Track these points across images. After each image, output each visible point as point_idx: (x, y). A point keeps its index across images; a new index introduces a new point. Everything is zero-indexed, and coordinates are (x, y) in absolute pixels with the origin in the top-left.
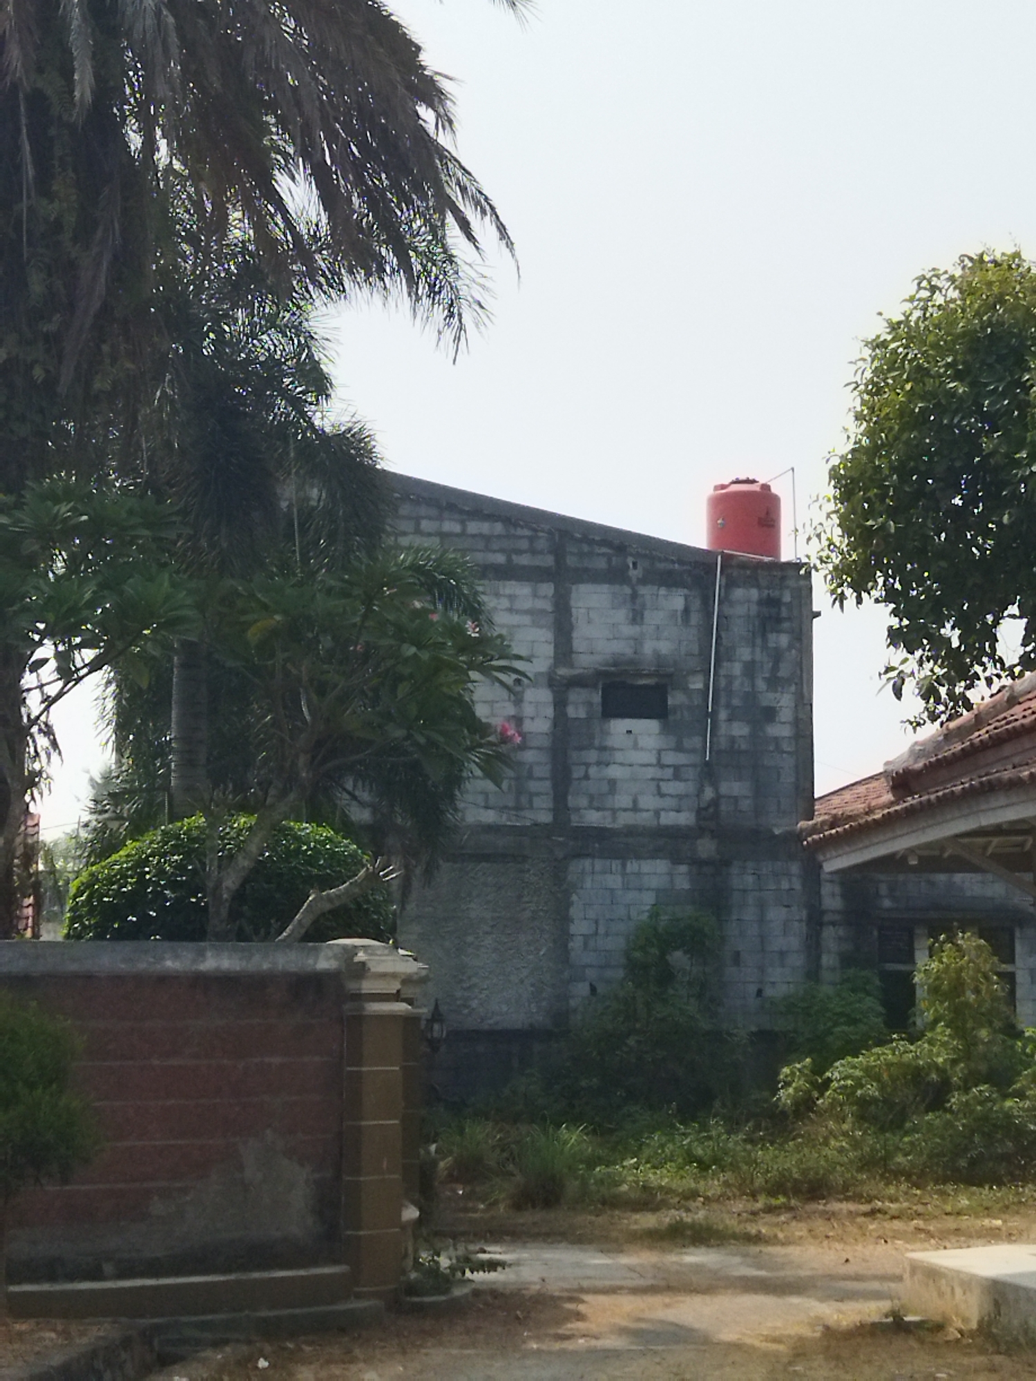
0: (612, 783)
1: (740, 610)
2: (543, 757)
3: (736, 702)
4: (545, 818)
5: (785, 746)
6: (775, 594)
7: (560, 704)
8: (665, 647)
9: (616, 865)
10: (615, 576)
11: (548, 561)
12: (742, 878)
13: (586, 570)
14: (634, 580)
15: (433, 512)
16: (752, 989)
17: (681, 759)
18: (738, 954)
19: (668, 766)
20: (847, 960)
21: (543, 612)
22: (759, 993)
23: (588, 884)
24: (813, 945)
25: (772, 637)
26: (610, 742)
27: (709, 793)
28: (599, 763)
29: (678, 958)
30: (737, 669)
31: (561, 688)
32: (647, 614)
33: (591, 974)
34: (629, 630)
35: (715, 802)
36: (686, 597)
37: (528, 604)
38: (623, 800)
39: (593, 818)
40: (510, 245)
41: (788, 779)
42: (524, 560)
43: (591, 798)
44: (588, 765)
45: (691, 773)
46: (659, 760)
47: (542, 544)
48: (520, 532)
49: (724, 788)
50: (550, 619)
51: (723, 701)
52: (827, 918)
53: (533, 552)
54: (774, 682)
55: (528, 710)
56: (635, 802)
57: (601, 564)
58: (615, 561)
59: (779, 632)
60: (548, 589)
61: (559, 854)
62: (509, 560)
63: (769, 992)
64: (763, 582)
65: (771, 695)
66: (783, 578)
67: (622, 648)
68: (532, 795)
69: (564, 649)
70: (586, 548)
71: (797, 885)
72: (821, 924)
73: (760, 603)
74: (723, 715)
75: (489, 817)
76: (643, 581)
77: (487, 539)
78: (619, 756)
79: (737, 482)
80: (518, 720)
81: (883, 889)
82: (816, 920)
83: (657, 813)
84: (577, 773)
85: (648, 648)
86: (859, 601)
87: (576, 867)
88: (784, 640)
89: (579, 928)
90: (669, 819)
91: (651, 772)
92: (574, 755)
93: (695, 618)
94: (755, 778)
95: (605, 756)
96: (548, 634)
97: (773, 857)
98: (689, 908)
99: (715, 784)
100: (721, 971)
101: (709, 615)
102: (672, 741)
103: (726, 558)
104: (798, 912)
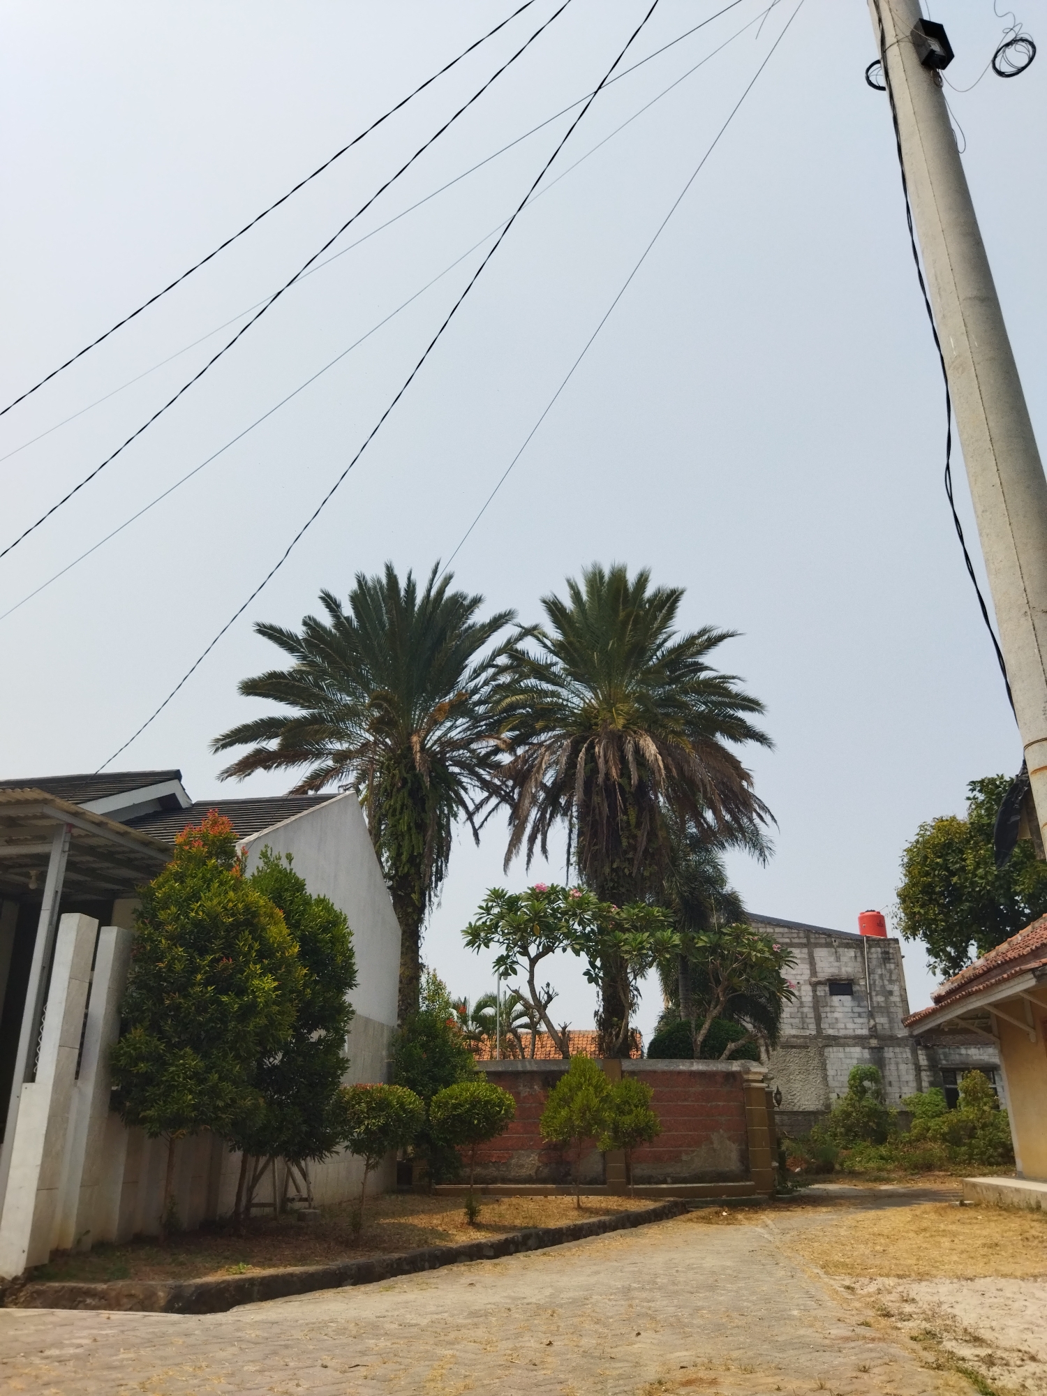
0: (836, 1019)
1: (874, 956)
2: (812, 1010)
3: (878, 989)
4: (814, 1033)
5: (898, 1005)
6: (887, 950)
7: (814, 991)
8: (849, 970)
9: (841, 1049)
10: (828, 945)
11: (804, 941)
12: (889, 1053)
13: (818, 943)
14: (836, 946)
15: (763, 925)
16: (897, 1095)
17: (860, 1010)
18: (890, 1082)
19: (856, 1013)
20: (932, 1084)
21: (804, 959)
22: (900, 1097)
23: (832, 1056)
24: (919, 1079)
25: (888, 965)
26: (833, 1004)
27: (872, 1023)
28: (831, 1012)
29: (867, 1083)
30: (877, 977)
31: (814, 985)
32: (841, 958)
33: (837, 1090)
34: (837, 964)
35: (875, 1026)
36: (855, 952)
37: (800, 956)
38: (841, 1025)
39: (831, 1032)
42: (796, 941)
43: (829, 1024)
44: (826, 1012)
45: (864, 1015)
46: (852, 1010)
47: (802, 935)
48: (794, 931)
49: (878, 1020)
50: (807, 961)
51: (873, 988)
52: (922, 1068)
53: (799, 938)
54: (891, 981)
55: (803, 993)
56: (845, 1026)
57: (823, 941)
58: (828, 940)
59: (890, 963)
60: (805, 950)
61: (821, 1045)
62: (793, 941)
63: (904, 1096)
64: (882, 946)
65: (890, 986)
66: (889, 944)
67: (834, 971)
68: (808, 1024)
69: (814, 972)
70: (817, 936)
71: (909, 1055)
72: (920, 1070)
73: (882, 953)
74: (874, 994)
75: (794, 1032)
76: (838, 947)
77: (783, 934)
78: (838, 1010)
79: (868, 911)
80: (800, 997)
82: (918, 1069)
83: (854, 1030)
84: (823, 1015)
85: (843, 970)
87: (827, 1050)
88: (892, 966)
89: (831, 1072)
90: (859, 1032)
91: (850, 1015)
92: (821, 1009)
93: (859, 959)
94: (889, 1017)
95: (833, 1009)
96: (808, 966)
97: (899, 1046)
98: (870, 1065)
99: (874, 1019)
100: (884, 1088)
101: (864, 958)
102: (855, 1004)
103: (867, 937)
104: (911, 1066)
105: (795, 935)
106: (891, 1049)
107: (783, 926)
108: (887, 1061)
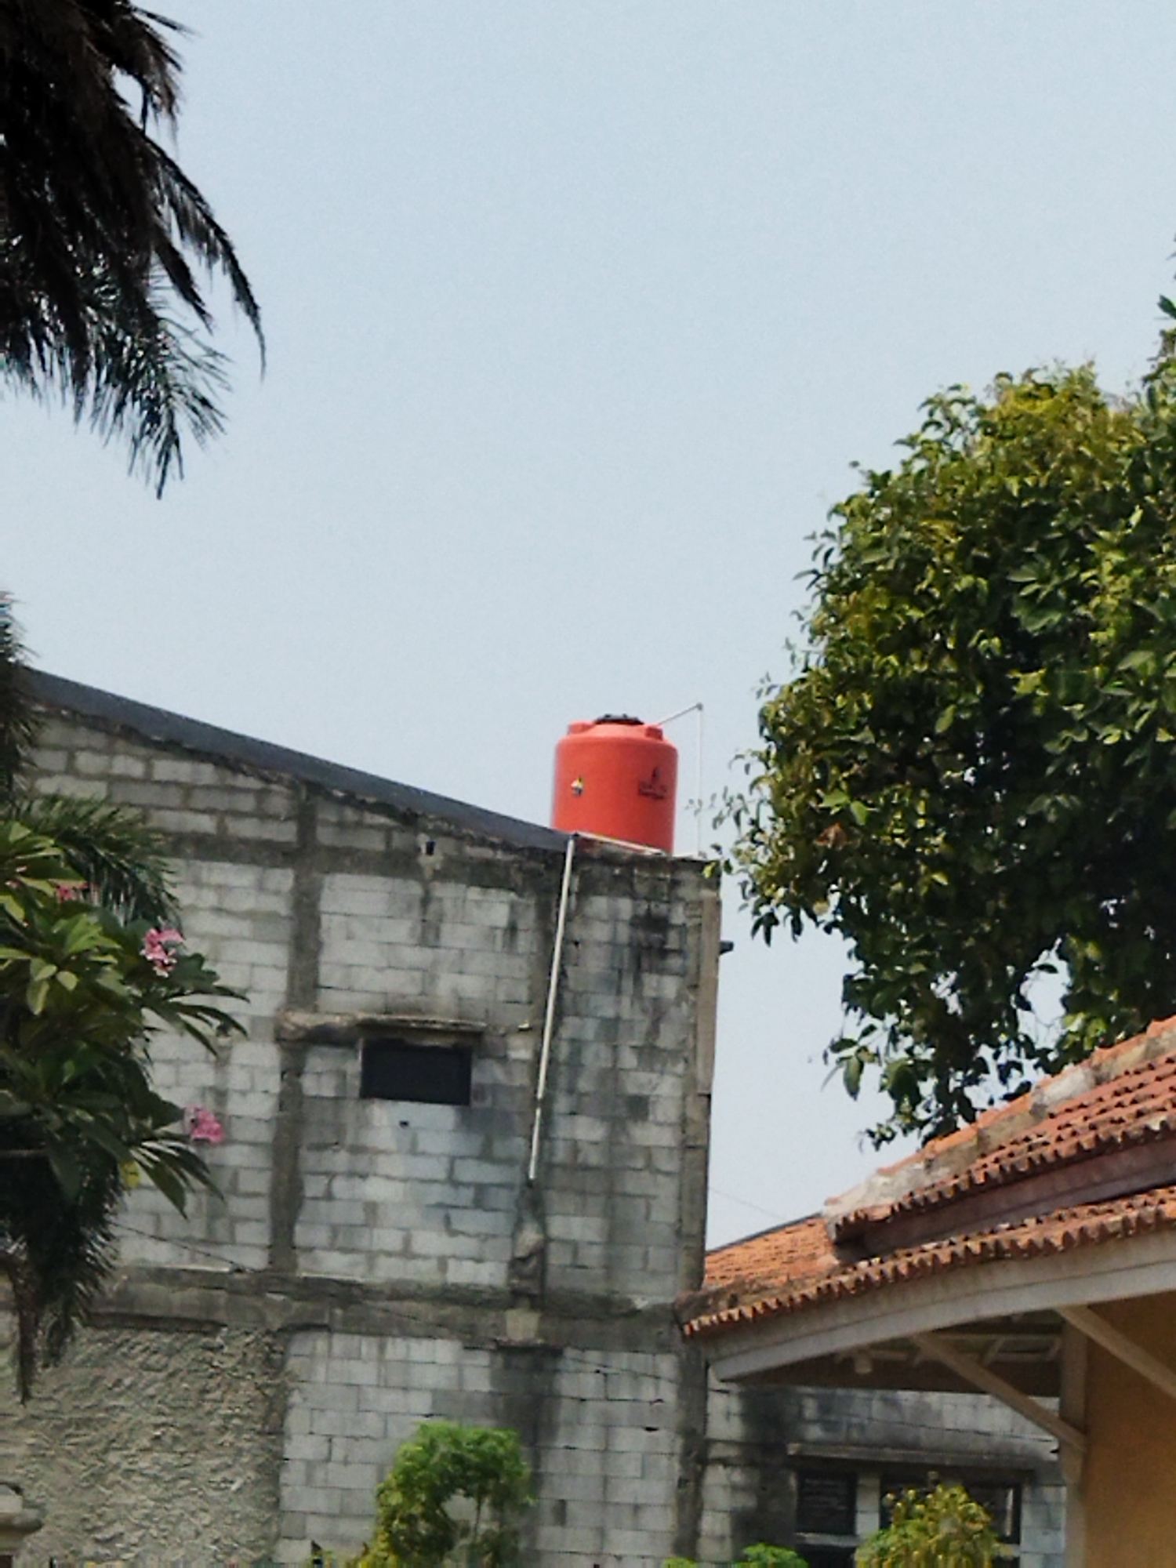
0: (372, 1208)
1: (600, 932)
2: (261, 1159)
3: (585, 1084)
4: (256, 1260)
5: (664, 1160)
6: (659, 909)
7: (292, 1072)
8: (472, 986)
9: (367, 1346)
10: (397, 864)
11: (286, 833)
12: (580, 1376)
13: (349, 852)
14: (428, 874)
15: (99, 740)
16: (585, 1563)
17: (489, 1173)
18: (563, 1506)
19: (467, 1185)
20: (743, 1526)
21: (272, 917)
23: (321, 1374)
24: (689, 1497)
25: (650, 981)
26: (370, 1139)
27: (530, 1236)
28: (351, 1174)
29: (459, 1506)
30: (590, 1029)
31: (295, 1045)
32: (446, 928)
33: (316, 1528)
34: (416, 954)
35: (540, 1252)
36: (513, 906)
37: (248, 903)
38: (388, 1238)
39: (335, 1265)
40: (252, 310)
41: (664, 1213)
42: (247, 829)
43: (335, 1230)
44: (331, 1175)
45: (503, 1198)
46: (451, 1171)
47: (279, 802)
48: (241, 781)
49: (557, 1226)
50: (285, 930)
51: (562, 1081)
52: (716, 1452)
53: (263, 816)
54: (649, 1054)
55: (237, 1079)
56: (407, 1242)
57: (377, 843)
58: (399, 840)
59: (662, 972)
60: (283, 879)
61: (276, 1323)
62: (221, 827)
64: (641, 889)
65: (643, 1077)
66: (675, 884)
67: (401, 985)
68: (234, 1220)
69: (304, 984)
70: (350, 814)
71: (669, 1393)
72: (704, 1461)
73: (636, 922)
74: (562, 1104)
75: (161, 1255)
76: (442, 875)
77: (188, 789)
78: (384, 1165)
79: (606, 720)
80: (221, 1095)
81: (810, 1409)
82: (697, 1455)
83: (443, 1263)
84: (313, 1187)
85: (446, 985)
86: (797, 928)
87: (302, 1345)
88: (670, 987)
89: (300, 1447)
90: (463, 1274)
91: (436, 1193)
92: (309, 1159)
93: (526, 942)
94: (609, 1213)
95: (362, 1163)
96: (279, 954)
97: (633, 1346)
98: (486, 1425)
99: (541, 1219)
100: (531, 1531)
101: (548, 937)
102: (475, 1143)
103: (582, 844)
104: (667, 1441)
105: (247, 803)
106: (594, 1356)
107: (196, 755)
108: (565, 1411)
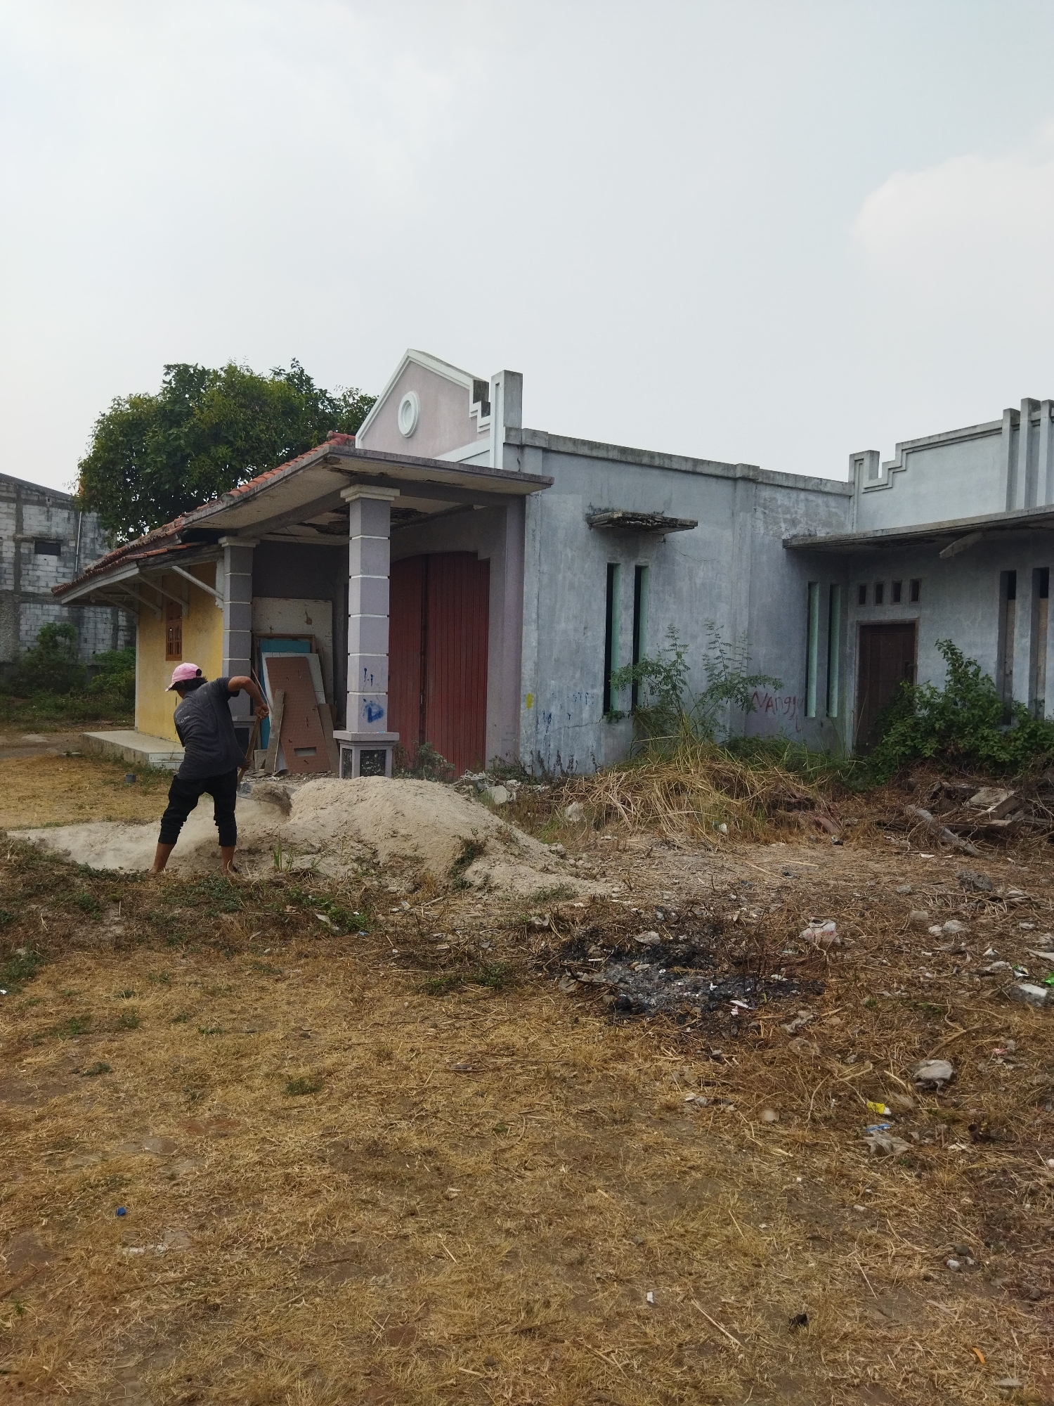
0: (38, 577)
1: (89, 520)
2: (12, 566)
3: (87, 552)
4: (11, 588)
7: (18, 547)
8: (60, 530)
9: (39, 606)
10: (41, 503)
11: (14, 495)
12: (88, 613)
13: (29, 500)
14: (48, 506)
16: (91, 651)
17: (66, 570)
18: (86, 639)
19: (61, 572)
21: (11, 514)
22: (94, 652)
23: (28, 612)
24: (115, 637)
26: (38, 562)
28: (33, 570)
29: (60, 639)
30: (88, 540)
31: (18, 542)
32: (53, 518)
33: (28, 644)
34: (46, 523)
36: (69, 513)
37: (6, 511)
38: (42, 583)
39: (30, 589)
43: (30, 582)
44: (28, 570)
45: (69, 575)
46: (57, 570)
47: (11, 489)
48: (2, 484)
50: (14, 517)
51: (82, 551)
53: (8, 492)
54: (103, 546)
55: (5, 549)
56: (46, 584)
57: (36, 499)
58: (40, 497)
60: (14, 506)
61: (16, 601)
63: (97, 652)
65: (100, 550)
67: (44, 530)
68: (6, 579)
69: (20, 529)
70: (30, 492)
71: (109, 616)
72: (118, 630)
73: (97, 518)
74: (82, 556)
76: (52, 506)
78: (41, 568)
82: (116, 629)
84: (24, 572)
85: (53, 530)
87: (23, 605)
89: (24, 627)
91: (54, 574)
92: (23, 566)
93: (72, 521)
95: (35, 567)
96: (14, 522)
97: (101, 606)
98: (67, 623)
100: (79, 644)
101: (78, 521)
102: (62, 564)
104: (109, 626)
106: (92, 609)
108: (86, 620)
